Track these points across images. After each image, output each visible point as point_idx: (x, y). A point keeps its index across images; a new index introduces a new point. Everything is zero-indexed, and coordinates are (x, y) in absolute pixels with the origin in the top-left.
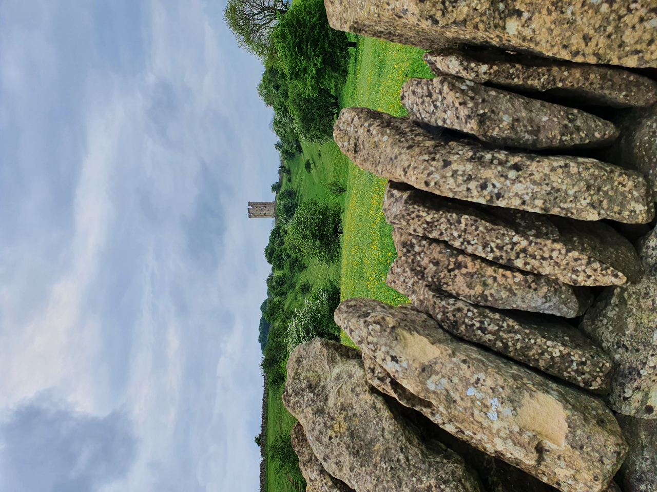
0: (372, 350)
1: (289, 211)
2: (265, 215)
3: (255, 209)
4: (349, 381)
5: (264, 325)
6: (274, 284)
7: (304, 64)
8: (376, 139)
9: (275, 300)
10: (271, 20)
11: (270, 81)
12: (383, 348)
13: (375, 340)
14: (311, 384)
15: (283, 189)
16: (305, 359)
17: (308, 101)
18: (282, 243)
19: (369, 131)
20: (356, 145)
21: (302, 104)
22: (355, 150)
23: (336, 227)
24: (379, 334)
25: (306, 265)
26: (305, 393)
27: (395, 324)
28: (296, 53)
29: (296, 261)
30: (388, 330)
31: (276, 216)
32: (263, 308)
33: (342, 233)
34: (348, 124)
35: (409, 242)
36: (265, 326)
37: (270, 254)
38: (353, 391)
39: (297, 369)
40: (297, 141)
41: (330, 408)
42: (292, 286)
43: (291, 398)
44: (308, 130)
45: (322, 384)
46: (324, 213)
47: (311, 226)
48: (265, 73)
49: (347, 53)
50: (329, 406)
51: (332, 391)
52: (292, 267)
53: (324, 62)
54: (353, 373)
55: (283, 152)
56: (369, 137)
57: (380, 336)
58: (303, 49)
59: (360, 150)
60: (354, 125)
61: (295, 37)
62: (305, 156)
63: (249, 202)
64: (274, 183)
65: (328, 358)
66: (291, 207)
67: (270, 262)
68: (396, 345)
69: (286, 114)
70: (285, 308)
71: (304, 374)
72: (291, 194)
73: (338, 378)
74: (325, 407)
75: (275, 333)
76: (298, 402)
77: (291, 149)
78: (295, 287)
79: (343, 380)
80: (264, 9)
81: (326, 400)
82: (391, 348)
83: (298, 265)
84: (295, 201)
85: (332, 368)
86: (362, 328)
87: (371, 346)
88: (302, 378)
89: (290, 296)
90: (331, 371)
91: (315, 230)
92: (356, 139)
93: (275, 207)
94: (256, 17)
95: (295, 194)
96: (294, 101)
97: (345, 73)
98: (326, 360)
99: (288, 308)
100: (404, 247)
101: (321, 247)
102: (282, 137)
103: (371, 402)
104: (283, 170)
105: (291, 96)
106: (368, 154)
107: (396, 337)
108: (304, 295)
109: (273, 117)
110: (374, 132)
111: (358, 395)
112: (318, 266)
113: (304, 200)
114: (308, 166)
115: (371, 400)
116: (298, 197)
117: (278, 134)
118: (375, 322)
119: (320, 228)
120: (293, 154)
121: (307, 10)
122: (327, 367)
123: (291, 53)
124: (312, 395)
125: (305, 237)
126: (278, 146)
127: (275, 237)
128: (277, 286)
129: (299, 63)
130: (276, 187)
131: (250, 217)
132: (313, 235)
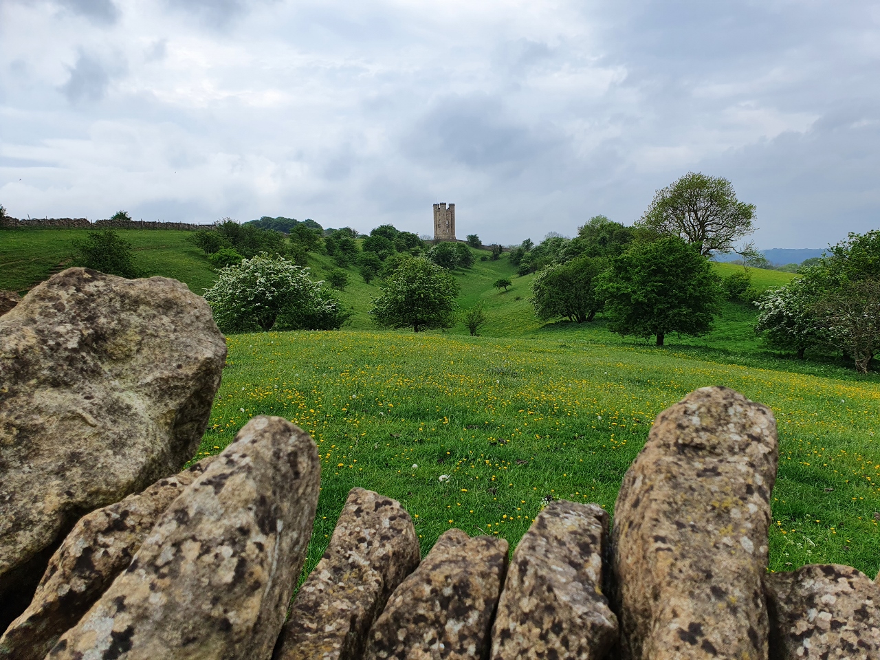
0: (155, 557)
1: (444, 258)
2: (437, 226)
3: (445, 213)
4: (104, 444)
5: (287, 225)
6: (344, 238)
7: (636, 278)
8: (735, 513)
9: (321, 239)
10: (689, 234)
11: (611, 233)
12: (158, 599)
13: (187, 567)
14: (105, 340)
15: (472, 250)
16: (173, 322)
17: (587, 283)
18: (400, 249)
19: (749, 490)
20: (699, 447)
21: (583, 275)
22: (684, 446)
23: (424, 322)
24: (205, 581)
25: (371, 282)
26: (81, 325)
27: (236, 629)
28: (650, 267)
29: (376, 267)
30: (217, 612)
31: (436, 241)
32: (310, 223)
33: (416, 330)
34: (744, 427)
35: (468, 602)
36: (285, 225)
37: (385, 232)
38: (74, 458)
39: (148, 304)
40: (534, 269)
41: (30, 395)
42: (341, 263)
43: (72, 290)
44: (549, 283)
45: (106, 368)
46: (443, 305)
47: (424, 288)
48: (621, 227)
49: (649, 334)
50: (37, 394)
51: (80, 397)
52: (368, 262)
53: (639, 303)
54: (126, 450)
55: (520, 250)
56: (735, 492)
57: (196, 585)
58: (655, 276)
59: (689, 461)
60: (748, 445)
61: (670, 266)
62: (516, 280)
63: (454, 205)
64: (480, 239)
65: (173, 378)
66: (448, 261)
67: (374, 232)
68: (167, 643)
69: (570, 254)
70: (311, 253)
71: (134, 319)
72: (466, 261)
73: (117, 410)
74: (33, 382)
75: (274, 239)
76: (60, 308)
77: (525, 262)
78: (339, 266)
79: (109, 424)
80: (702, 225)
81: (56, 384)
82: (160, 626)
83: (370, 270)
84: (456, 267)
85: (146, 390)
86: (225, 522)
87: (168, 553)
88: (123, 315)
89: (327, 260)
90: (137, 390)
91: (419, 294)
92: (714, 447)
93: (448, 240)
94: (692, 214)
95: (465, 267)
96: (587, 264)
97: (624, 331)
98: (167, 373)
99: (310, 257)
100: (455, 587)
101: (397, 302)
102: (539, 249)
103: (34, 515)
104: (497, 251)
105: (592, 260)
106: (691, 488)
107: (194, 639)
108: (328, 279)
109: (564, 237)
110: (752, 508)
111: (60, 472)
112: (369, 298)
113: (458, 279)
114: (503, 283)
115: (41, 513)
116: (462, 271)
117: (544, 243)
118: (242, 563)
119: (423, 300)
120: (517, 264)
121: (705, 281)
122: (149, 379)
123: (650, 260)
124: (73, 344)
125: (411, 280)
126: (528, 244)
127: (408, 240)
128: (341, 242)
129: (636, 270)
130: (474, 241)
131: (435, 205)
132: (413, 292)
